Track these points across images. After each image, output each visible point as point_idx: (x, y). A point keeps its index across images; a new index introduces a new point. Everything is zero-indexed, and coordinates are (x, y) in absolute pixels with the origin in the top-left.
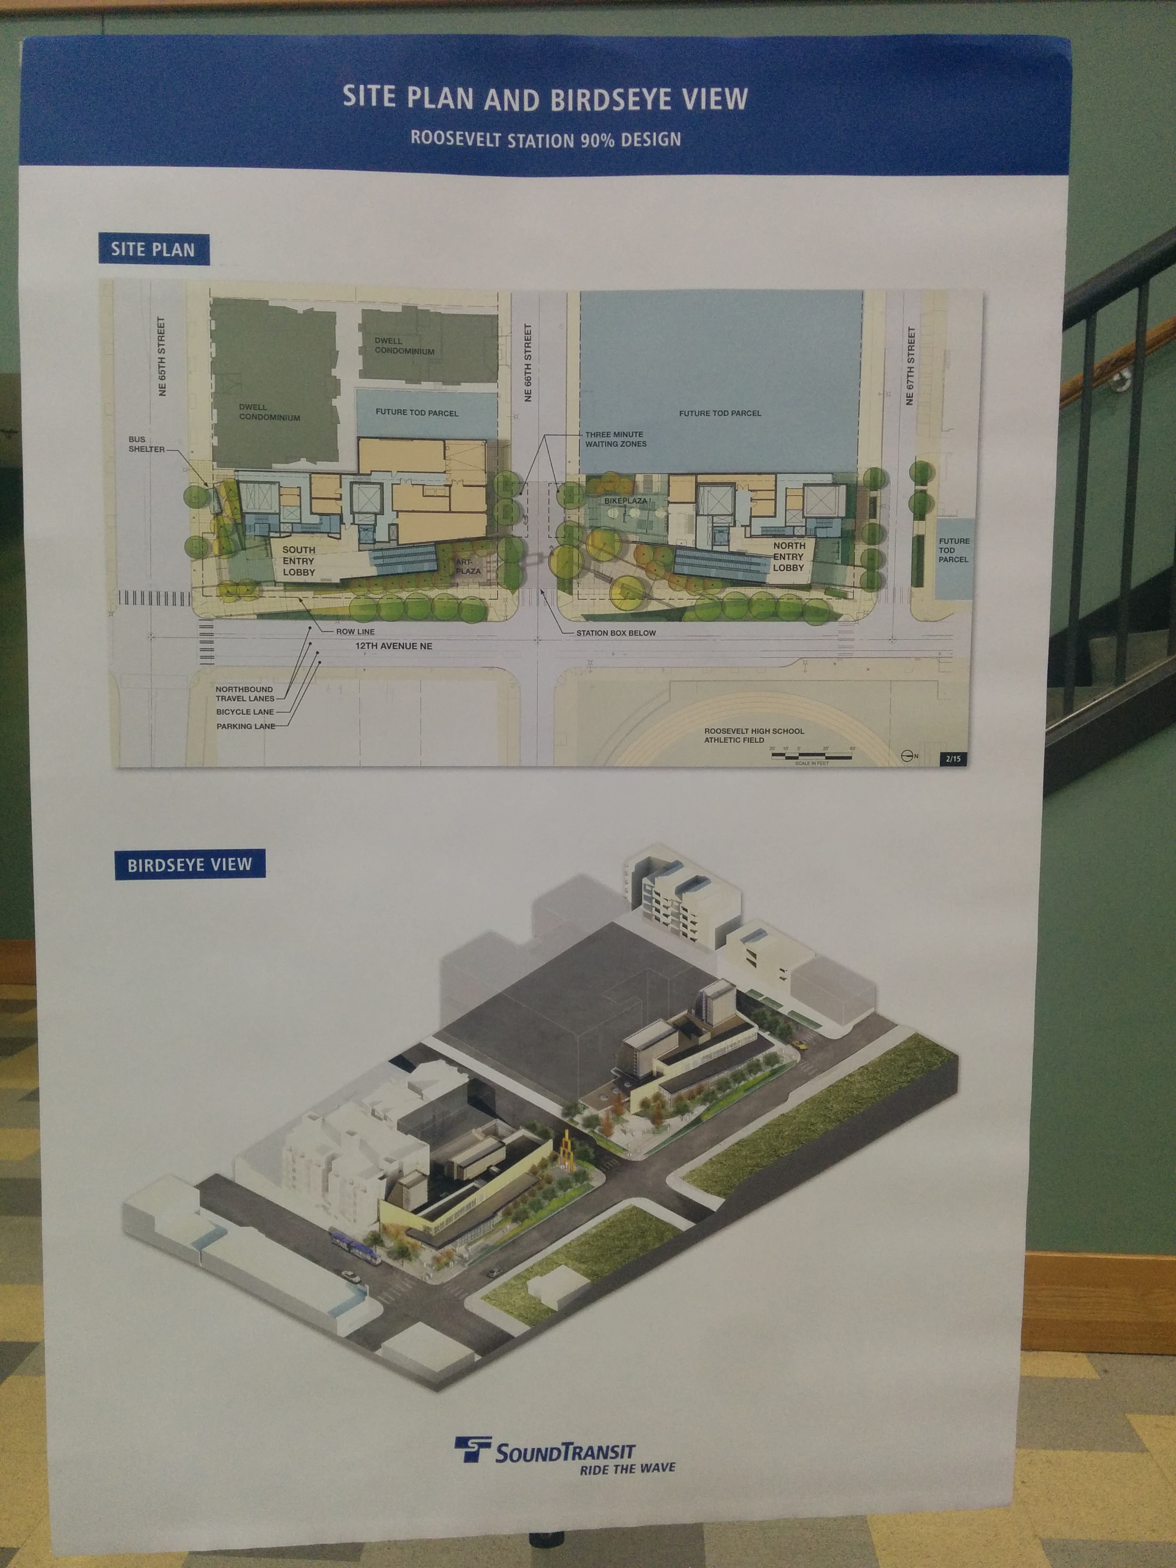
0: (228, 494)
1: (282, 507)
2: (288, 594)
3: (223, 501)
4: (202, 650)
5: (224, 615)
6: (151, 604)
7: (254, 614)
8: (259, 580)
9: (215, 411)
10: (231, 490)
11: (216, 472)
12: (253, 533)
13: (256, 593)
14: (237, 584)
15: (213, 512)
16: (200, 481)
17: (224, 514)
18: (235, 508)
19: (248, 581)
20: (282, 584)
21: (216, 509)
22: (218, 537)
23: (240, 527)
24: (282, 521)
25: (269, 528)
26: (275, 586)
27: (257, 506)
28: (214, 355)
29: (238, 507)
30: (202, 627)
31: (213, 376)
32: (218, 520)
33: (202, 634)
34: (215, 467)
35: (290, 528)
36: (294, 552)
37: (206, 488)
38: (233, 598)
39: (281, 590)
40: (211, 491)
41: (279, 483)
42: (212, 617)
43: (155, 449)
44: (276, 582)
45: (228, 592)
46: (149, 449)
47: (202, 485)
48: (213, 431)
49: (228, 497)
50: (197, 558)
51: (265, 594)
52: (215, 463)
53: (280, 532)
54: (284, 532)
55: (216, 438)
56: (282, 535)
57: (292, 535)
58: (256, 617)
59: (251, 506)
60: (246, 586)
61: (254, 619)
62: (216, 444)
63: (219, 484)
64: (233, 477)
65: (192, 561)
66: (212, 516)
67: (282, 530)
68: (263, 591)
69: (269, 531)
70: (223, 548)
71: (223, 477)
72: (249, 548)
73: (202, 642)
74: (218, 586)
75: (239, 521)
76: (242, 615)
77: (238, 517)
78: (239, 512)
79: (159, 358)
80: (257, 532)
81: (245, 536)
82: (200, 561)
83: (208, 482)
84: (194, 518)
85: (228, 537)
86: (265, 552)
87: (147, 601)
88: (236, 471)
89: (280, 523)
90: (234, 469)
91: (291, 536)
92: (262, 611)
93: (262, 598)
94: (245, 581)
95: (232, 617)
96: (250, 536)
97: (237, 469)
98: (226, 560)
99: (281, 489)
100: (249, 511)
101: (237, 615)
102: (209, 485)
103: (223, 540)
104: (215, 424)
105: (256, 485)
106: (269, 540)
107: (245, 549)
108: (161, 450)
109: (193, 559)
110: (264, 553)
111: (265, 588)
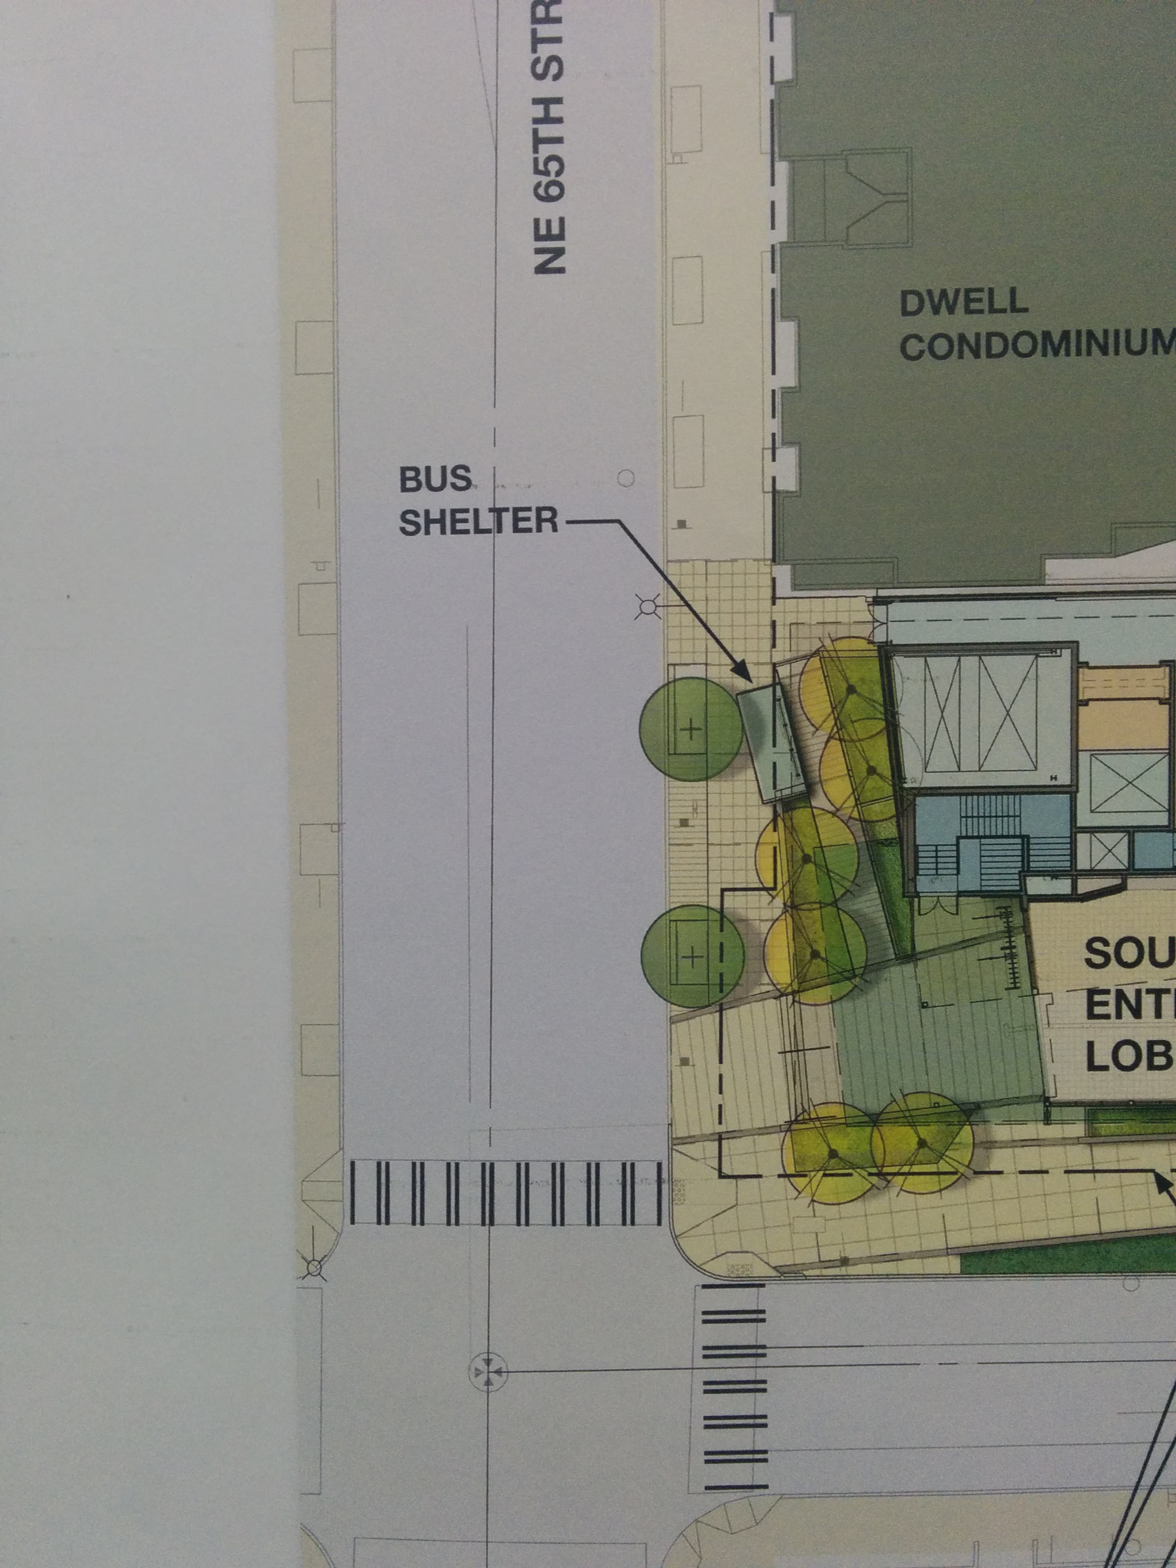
0: (837, 707)
1: (1084, 758)
2: (1106, 1156)
3: (814, 744)
4: (714, 1422)
5: (811, 1257)
6: (488, 1218)
7: (948, 1251)
8: (975, 1097)
9: (787, 330)
10: (851, 690)
11: (786, 611)
12: (948, 884)
13: (960, 1155)
14: (874, 1120)
15: (769, 794)
16: (716, 656)
17: (819, 801)
18: (872, 771)
19: (923, 1101)
20: (1080, 1112)
21: (784, 781)
22: (792, 907)
23: (891, 856)
24: (1083, 819)
25: (1025, 856)
26: (1047, 1120)
27: (969, 761)
28: (784, 72)
29: (884, 766)
30: (712, 1317)
31: (782, 167)
32: (791, 830)
33: (712, 1352)
34: (784, 588)
35: (1122, 851)
36: (1138, 962)
37: (741, 683)
38: (857, 1182)
39: (1077, 1141)
40: (764, 700)
41: (1074, 646)
42: (760, 1270)
43: (516, 520)
44: (1047, 1102)
45: (833, 1154)
46: (488, 520)
47: (723, 673)
48: (774, 426)
49: (839, 725)
50: (700, 1008)
51: (1000, 1159)
52: (783, 573)
53: (1074, 873)
54: (1092, 873)
55: (788, 456)
56: (1085, 885)
57: (1131, 882)
58: (954, 1264)
59: (942, 759)
60: (913, 1124)
61: (946, 1276)
62: (788, 483)
63: (798, 667)
64: (866, 630)
65: (673, 1021)
66: (767, 813)
67: (1083, 863)
68: (990, 1145)
69: (1026, 872)
70: (815, 954)
71: (818, 631)
72: (933, 952)
73: (713, 1388)
74: (789, 1127)
75: (888, 830)
76: (896, 1257)
77: (885, 809)
78: (888, 790)
79: (536, 101)
80: (970, 880)
81: (912, 895)
82: (709, 1020)
83: (750, 659)
84: (684, 823)
85: (835, 903)
86: (1003, 965)
87: (470, 1207)
88: (878, 601)
89: (1075, 829)
90: (872, 593)
91: (1121, 888)
92: (983, 1237)
93: (986, 1178)
94: (912, 1102)
95: (852, 1270)
96: (938, 897)
97: (883, 593)
98: (825, 1012)
99: (1084, 673)
100: (931, 781)
101: (872, 1260)
102: (752, 670)
103: (813, 919)
104: (786, 391)
105: (970, 662)
106: (1025, 911)
107: (909, 957)
108: (540, 520)
109: (677, 1010)
110: (1001, 971)
111: (1001, 1133)
